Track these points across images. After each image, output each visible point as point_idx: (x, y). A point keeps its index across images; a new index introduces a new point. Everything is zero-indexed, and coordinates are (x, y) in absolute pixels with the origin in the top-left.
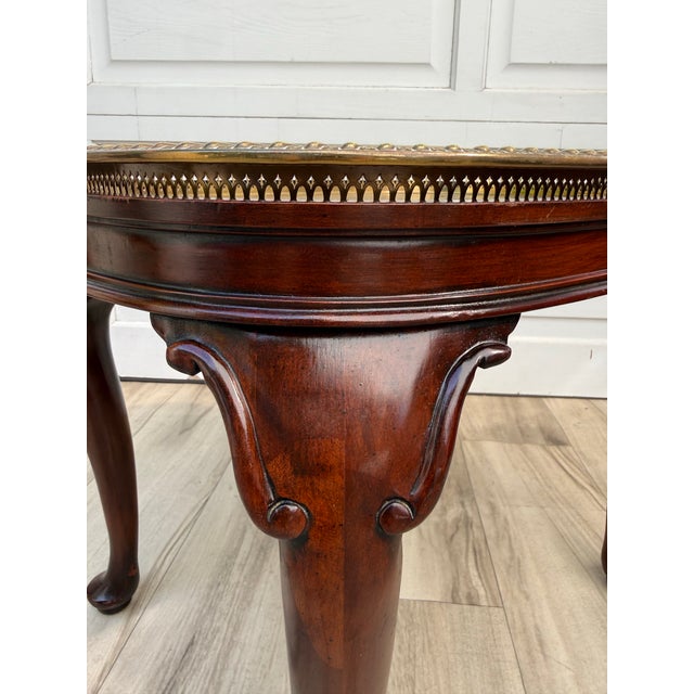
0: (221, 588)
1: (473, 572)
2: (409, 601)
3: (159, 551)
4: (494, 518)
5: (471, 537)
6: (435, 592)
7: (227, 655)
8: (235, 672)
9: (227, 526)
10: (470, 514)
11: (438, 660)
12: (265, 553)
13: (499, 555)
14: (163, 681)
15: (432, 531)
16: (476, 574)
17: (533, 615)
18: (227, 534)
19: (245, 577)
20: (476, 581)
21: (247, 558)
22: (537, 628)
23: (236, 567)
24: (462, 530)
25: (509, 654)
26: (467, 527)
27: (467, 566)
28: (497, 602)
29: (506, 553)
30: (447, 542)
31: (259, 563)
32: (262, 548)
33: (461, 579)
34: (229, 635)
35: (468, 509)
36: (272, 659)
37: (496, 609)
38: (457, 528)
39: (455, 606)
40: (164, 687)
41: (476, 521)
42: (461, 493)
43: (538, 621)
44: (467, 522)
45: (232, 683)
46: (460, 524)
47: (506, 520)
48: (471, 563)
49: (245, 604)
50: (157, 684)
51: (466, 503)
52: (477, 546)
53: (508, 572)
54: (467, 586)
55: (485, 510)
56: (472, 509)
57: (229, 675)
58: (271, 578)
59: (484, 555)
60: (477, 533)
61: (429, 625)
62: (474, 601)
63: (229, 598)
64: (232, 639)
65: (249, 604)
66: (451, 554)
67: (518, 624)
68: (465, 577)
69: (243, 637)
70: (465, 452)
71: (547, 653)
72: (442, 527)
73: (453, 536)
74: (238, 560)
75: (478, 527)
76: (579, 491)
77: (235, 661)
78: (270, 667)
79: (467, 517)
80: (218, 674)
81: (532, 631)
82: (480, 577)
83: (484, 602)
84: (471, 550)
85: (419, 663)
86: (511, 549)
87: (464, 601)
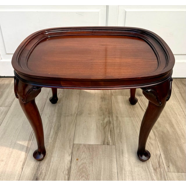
0: (47, 144)
1: (109, 136)
2: (93, 145)
3: (30, 135)
4: (117, 121)
5: (110, 127)
6: (99, 142)
7: (50, 159)
8: (53, 163)
9: (46, 127)
10: (111, 120)
11: (98, 158)
12: (57, 134)
13: (116, 131)
14: (37, 165)
15: (100, 126)
16: (110, 137)
17: (122, 147)
18: (47, 129)
19: (52, 141)
20: (110, 139)
21: (52, 136)
22: (122, 150)
23: (50, 138)
24: (108, 125)
25: (115, 156)
26: (109, 124)
27: (108, 135)
28: (114, 144)
29: (118, 131)
30: (104, 129)
31: (56, 137)
32: (56, 132)
33: (106, 138)
34: (50, 155)
35: (110, 118)
36: (61, 159)
37: (113, 146)
38: (107, 124)
39: (104, 145)
40: (37, 166)
41: (112, 122)
42: (109, 113)
43: (123, 148)
44: (110, 123)
45: (52, 165)
46: (108, 123)
47: (120, 121)
48: (109, 134)
49: (53, 147)
50: (36, 166)
51: (110, 117)
52: (111, 130)
53: (118, 136)
54: (108, 140)
55: (115, 118)
56: (111, 119)
57: (51, 164)
58: (59, 141)
59: (113, 132)
60: (112, 125)
61: (97, 150)
62: (109, 144)
63: (49, 146)
64: (51, 155)
65: (54, 147)
66: (104, 132)
67: (118, 149)
68: (107, 138)
69: (54, 155)
70: (112, 100)
71: (123, 155)
72: (103, 124)
73: (105, 127)
74: (50, 136)
75: (112, 124)
76: (142, 111)
77: (52, 160)
78: (60, 161)
79: (110, 121)
80: (49, 163)
81: (121, 151)
82: (111, 138)
83: (111, 144)
84: (109, 130)
85: (94, 159)
86: (120, 130)
87: (106, 144)
